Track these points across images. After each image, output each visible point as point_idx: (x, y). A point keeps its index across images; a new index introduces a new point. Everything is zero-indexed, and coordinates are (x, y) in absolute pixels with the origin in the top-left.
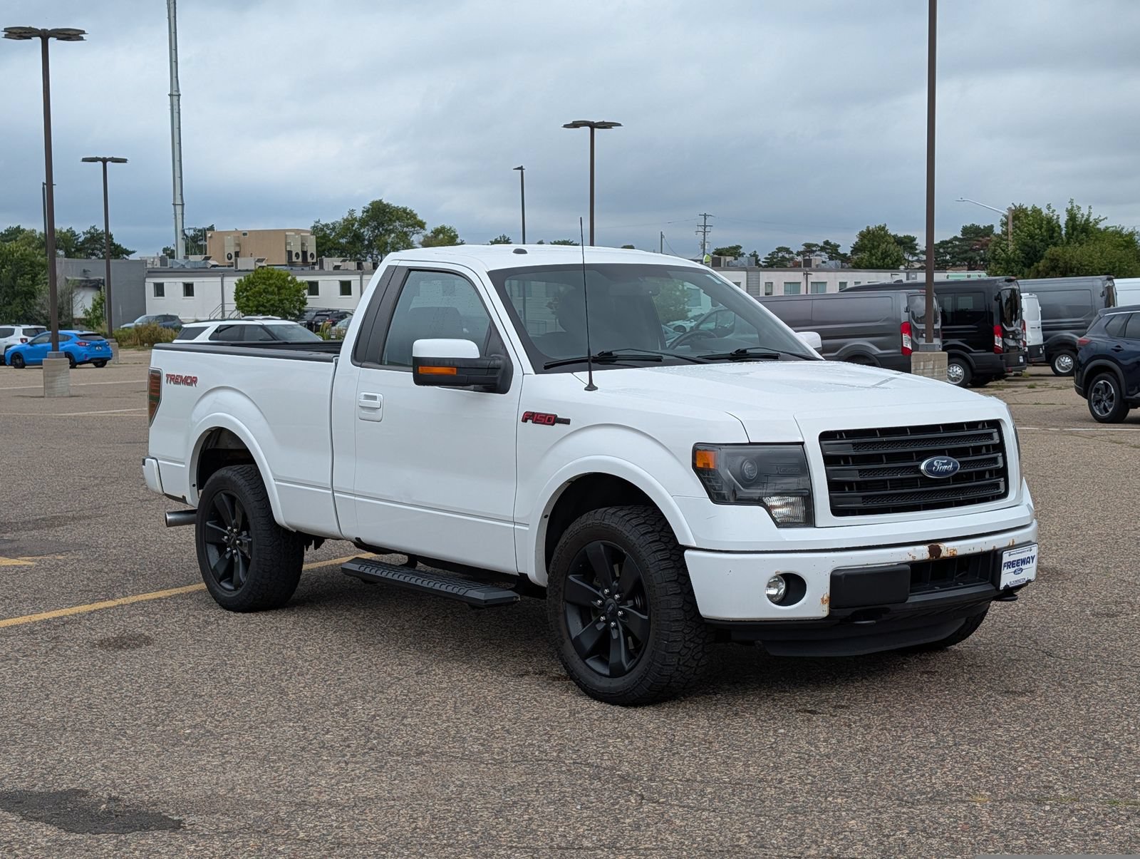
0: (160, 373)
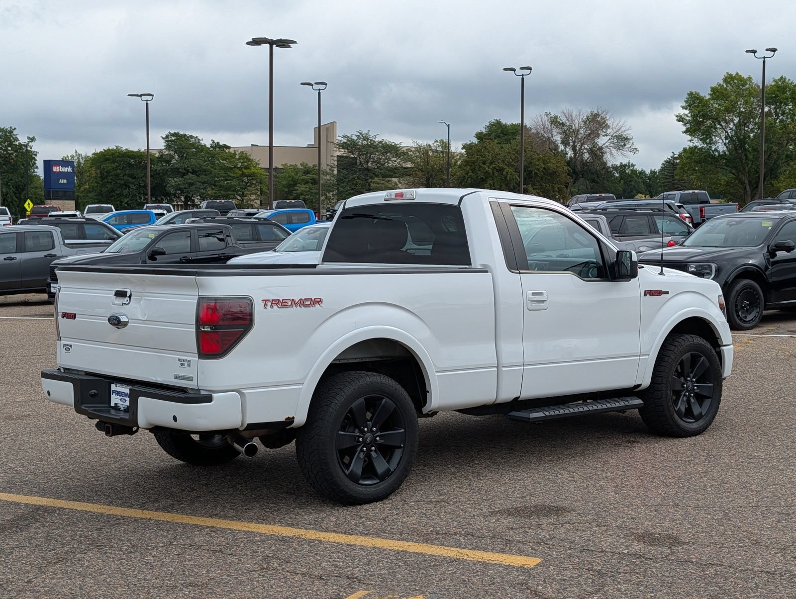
0: (251, 300)
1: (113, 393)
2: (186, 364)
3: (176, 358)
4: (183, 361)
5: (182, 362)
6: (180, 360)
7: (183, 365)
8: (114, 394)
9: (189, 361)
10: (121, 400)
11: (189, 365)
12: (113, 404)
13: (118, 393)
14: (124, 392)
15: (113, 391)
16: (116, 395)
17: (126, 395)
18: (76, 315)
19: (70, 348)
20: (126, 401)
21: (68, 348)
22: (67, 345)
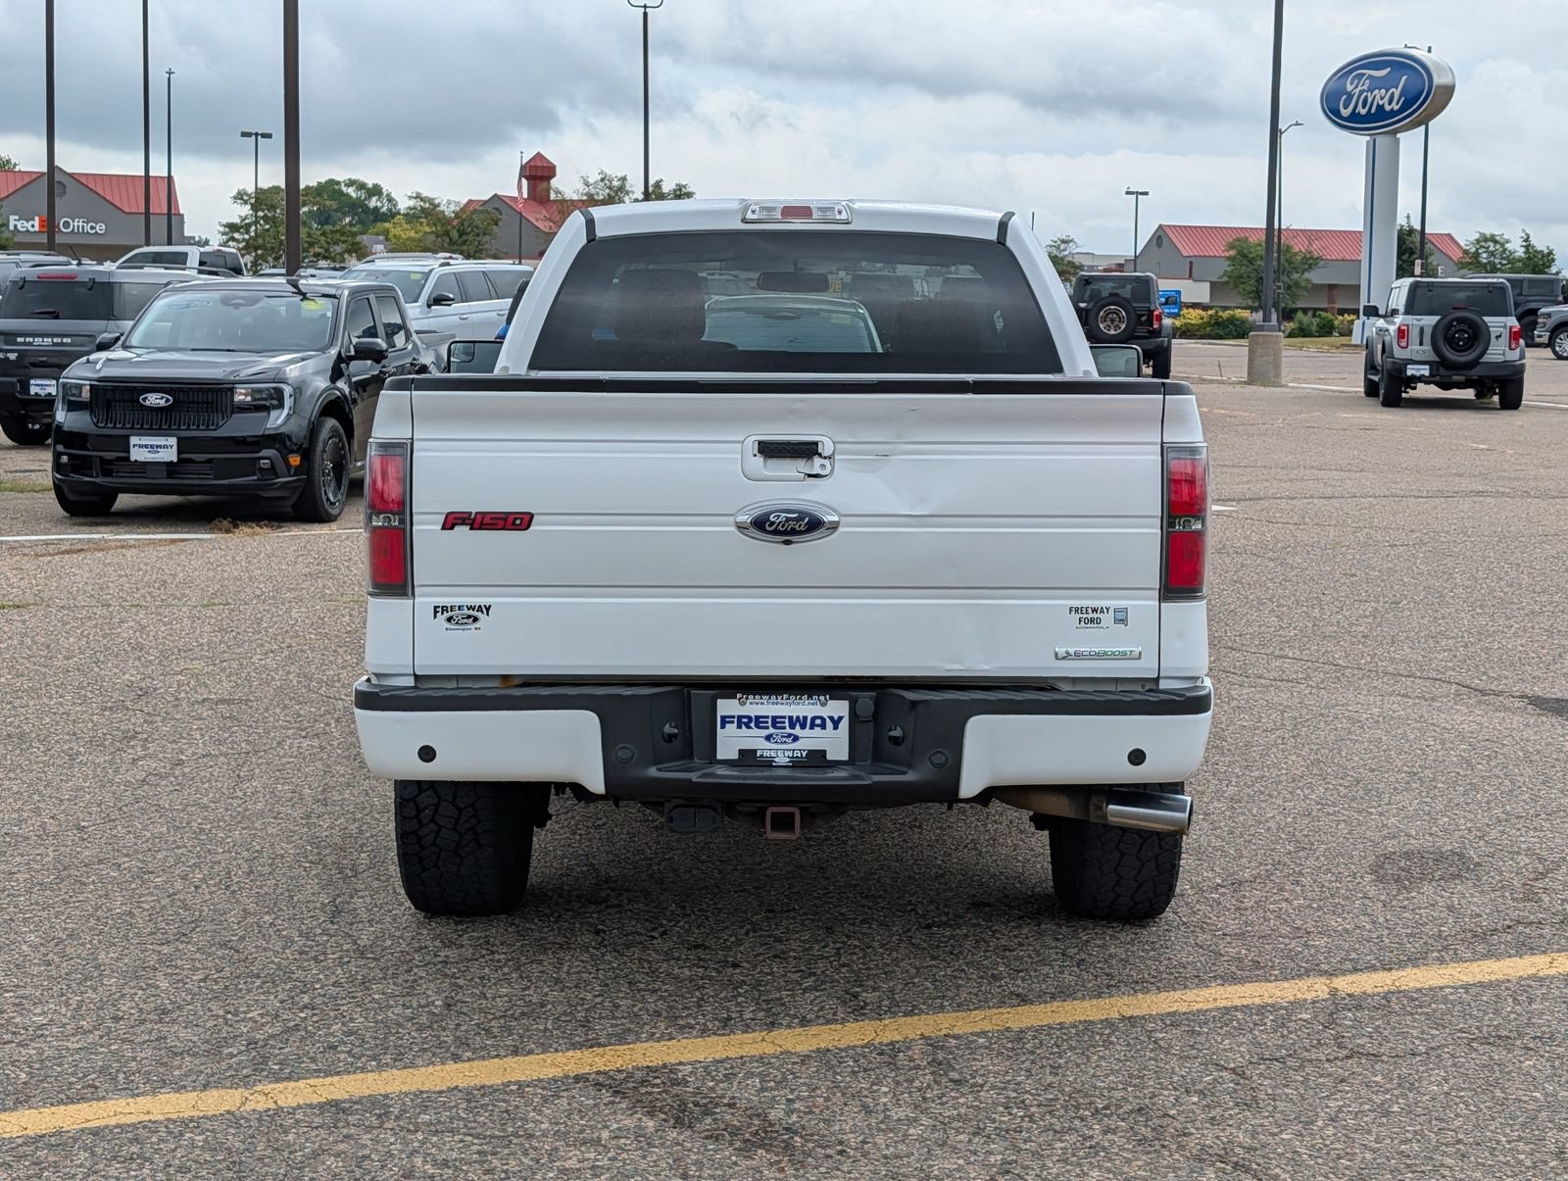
1: (725, 722)
8: (731, 727)
10: (768, 738)
12: (726, 752)
14: (787, 714)
15: (723, 718)
16: (739, 727)
17: (802, 722)
18: (536, 518)
19: (479, 614)
20: (796, 738)
21: (469, 617)
22: (460, 608)
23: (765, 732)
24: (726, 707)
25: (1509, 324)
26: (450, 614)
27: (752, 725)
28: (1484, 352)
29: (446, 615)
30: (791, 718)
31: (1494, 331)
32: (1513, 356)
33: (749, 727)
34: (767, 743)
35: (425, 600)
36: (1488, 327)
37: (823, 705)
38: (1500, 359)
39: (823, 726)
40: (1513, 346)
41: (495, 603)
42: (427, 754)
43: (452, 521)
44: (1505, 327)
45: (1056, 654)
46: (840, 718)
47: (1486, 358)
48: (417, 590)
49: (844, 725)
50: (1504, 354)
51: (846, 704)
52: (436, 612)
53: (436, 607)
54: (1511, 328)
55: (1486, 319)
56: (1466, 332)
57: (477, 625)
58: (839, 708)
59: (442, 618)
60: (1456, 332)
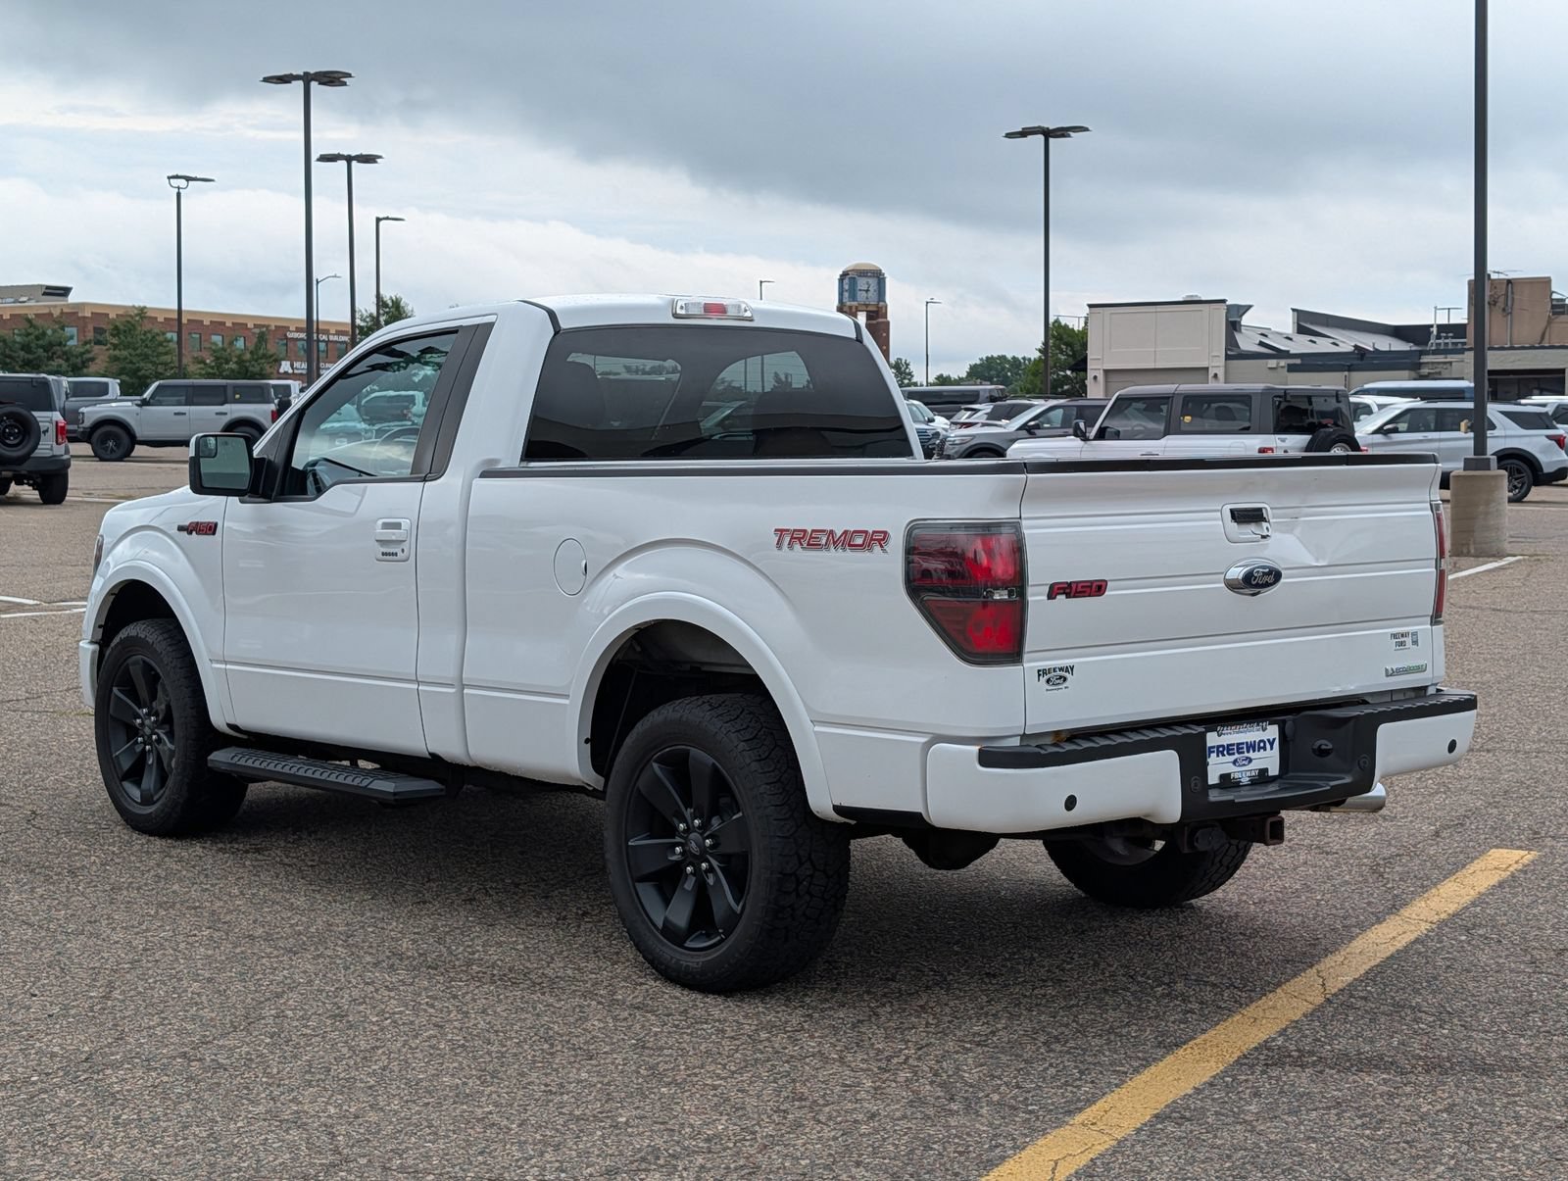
1: (1211, 752)
2: (1408, 640)
3: (1387, 633)
4: (1402, 636)
5: (1400, 639)
6: (1394, 636)
7: (1402, 644)
8: (1214, 755)
9: (1415, 634)
10: (1235, 762)
11: (1415, 642)
12: (1213, 778)
13: (1226, 750)
14: (1245, 741)
15: (1210, 748)
16: (1218, 756)
17: (1251, 747)
18: (1109, 583)
19: (1066, 675)
20: (1250, 760)
21: (1061, 677)
22: (1054, 670)
23: (1232, 758)
24: (1212, 739)
25: (54, 419)
26: (1049, 676)
27: (1225, 752)
28: (35, 448)
29: (1046, 677)
30: (1247, 743)
31: (43, 426)
32: (59, 450)
33: (1224, 755)
34: (1234, 767)
35: (1031, 664)
36: (37, 422)
37: (1264, 730)
38: (48, 453)
39: (1265, 748)
40: (60, 440)
41: (1078, 663)
42: (1071, 803)
43: (1055, 591)
44: (51, 422)
45: (1387, 670)
46: (1274, 740)
47: (38, 453)
48: (1026, 657)
49: (1276, 744)
50: (51, 449)
51: (1275, 728)
52: (1039, 675)
53: (1039, 671)
54: (57, 423)
55: (34, 413)
56: (16, 427)
57: (1065, 685)
58: (1272, 732)
59: (1043, 679)
60: (6, 427)
